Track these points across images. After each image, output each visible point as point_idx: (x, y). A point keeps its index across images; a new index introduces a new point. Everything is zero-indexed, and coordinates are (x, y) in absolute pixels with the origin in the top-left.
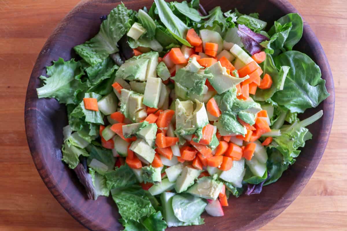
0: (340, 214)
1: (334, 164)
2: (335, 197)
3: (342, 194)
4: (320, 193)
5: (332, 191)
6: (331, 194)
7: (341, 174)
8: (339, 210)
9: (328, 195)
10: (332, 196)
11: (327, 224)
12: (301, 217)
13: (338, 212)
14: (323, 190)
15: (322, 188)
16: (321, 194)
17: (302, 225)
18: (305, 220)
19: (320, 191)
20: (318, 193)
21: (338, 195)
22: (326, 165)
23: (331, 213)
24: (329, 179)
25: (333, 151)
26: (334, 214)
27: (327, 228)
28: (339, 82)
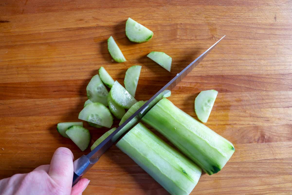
0: (278, 161)
1: (271, 107)
2: (272, 143)
3: (280, 140)
4: (256, 140)
5: (269, 137)
6: (269, 140)
7: (279, 119)
8: (277, 157)
9: (266, 142)
10: (270, 143)
11: (264, 173)
12: (237, 166)
13: (276, 159)
14: (260, 136)
15: (259, 134)
16: (258, 142)
17: (238, 175)
18: (241, 169)
19: (257, 138)
20: (255, 140)
21: (276, 141)
22: (262, 110)
23: (268, 161)
24: (266, 124)
25: (270, 93)
26: (272, 161)
27: (264, 177)
28: (275, 18)
